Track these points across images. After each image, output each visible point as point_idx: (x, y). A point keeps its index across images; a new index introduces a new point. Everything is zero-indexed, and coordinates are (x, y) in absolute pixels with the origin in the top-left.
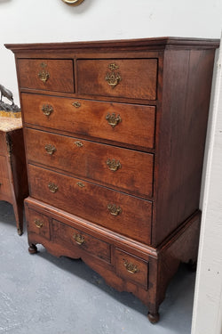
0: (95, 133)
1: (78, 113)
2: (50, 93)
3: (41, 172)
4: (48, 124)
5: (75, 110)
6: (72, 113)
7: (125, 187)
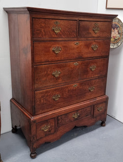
0: (86, 56)
1: (77, 48)
2: (60, 39)
3: (46, 92)
4: (56, 59)
5: (76, 46)
6: (74, 49)
7: (96, 76)
